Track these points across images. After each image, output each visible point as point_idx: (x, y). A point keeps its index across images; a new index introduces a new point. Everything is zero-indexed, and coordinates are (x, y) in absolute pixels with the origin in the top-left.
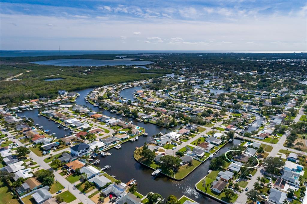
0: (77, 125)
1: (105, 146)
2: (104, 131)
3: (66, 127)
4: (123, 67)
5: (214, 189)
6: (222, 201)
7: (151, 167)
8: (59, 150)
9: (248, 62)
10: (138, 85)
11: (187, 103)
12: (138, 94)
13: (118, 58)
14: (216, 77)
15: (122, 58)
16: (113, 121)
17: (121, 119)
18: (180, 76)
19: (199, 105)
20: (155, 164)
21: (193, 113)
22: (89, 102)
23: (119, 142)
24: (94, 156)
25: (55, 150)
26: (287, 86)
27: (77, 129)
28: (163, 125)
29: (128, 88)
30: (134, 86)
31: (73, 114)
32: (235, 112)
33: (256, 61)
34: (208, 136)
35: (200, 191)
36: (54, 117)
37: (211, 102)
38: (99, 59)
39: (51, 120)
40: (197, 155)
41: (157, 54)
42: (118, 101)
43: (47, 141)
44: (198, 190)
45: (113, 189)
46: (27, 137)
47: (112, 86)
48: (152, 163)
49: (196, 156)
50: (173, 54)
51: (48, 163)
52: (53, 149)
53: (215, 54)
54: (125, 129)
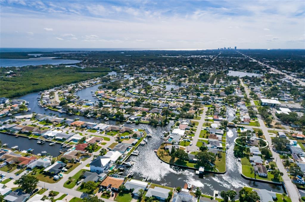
0: (65, 137)
1: (122, 156)
2: (103, 138)
3: (51, 142)
4: (52, 67)
5: (261, 174)
6: (274, 182)
7: (189, 167)
8: (71, 171)
9: (171, 58)
10: (89, 86)
11: (157, 100)
12: (100, 95)
13: (33, 57)
14: (159, 73)
15: (38, 57)
16: (103, 126)
17: (109, 123)
18: (123, 73)
19: (170, 101)
20: (189, 162)
21: (173, 109)
22: (48, 109)
23: (132, 148)
24: (121, 169)
25: (66, 171)
26: (222, 78)
27: (69, 142)
28: (158, 123)
29: (80, 89)
30: (85, 86)
31: (43, 125)
32: (206, 104)
33: (176, 57)
34: (207, 128)
35: (250, 178)
36: (20, 132)
37: (178, 97)
38: (9, 58)
39: (19, 136)
40: (218, 146)
41: (76, 52)
42: (84, 105)
43: (46, 162)
44: (248, 178)
45: (182, 198)
46: (9, 162)
47: (60, 88)
48: (186, 163)
49: (216, 148)
50: (92, 52)
51: (73, 189)
52: (63, 171)
53: (134, 51)
54: (124, 133)
